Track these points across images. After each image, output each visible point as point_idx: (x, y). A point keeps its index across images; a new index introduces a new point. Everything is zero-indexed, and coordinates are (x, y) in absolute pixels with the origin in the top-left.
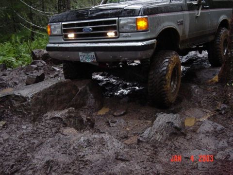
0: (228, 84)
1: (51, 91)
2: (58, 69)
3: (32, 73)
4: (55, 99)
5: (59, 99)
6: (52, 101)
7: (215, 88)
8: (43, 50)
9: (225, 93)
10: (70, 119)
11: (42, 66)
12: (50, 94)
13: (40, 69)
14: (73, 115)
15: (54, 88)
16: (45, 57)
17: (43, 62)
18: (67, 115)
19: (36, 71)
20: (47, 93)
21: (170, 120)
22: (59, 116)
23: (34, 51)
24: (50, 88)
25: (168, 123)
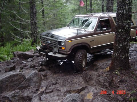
0: (114, 72)
1: (6, 80)
2: (25, 63)
3: (10, 65)
4: (9, 85)
5: (12, 84)
6: (7, 86)
7: (107, 74)
8: (19, 52)
9: (112, 77)
10: (15, 97)
11: (17, 61)
12: (6, 82)
13: (16, 62)
14: (18, 94)
15: (9, 78)
16: (20, 56)
17: (18, 58)
18: (13, 95)
19: (12, 64)
20: (4, 81)
21: (74, 98)
22: (7, 96)
23: (14, 52)
24: (6, 78)
25: (73, 100)
